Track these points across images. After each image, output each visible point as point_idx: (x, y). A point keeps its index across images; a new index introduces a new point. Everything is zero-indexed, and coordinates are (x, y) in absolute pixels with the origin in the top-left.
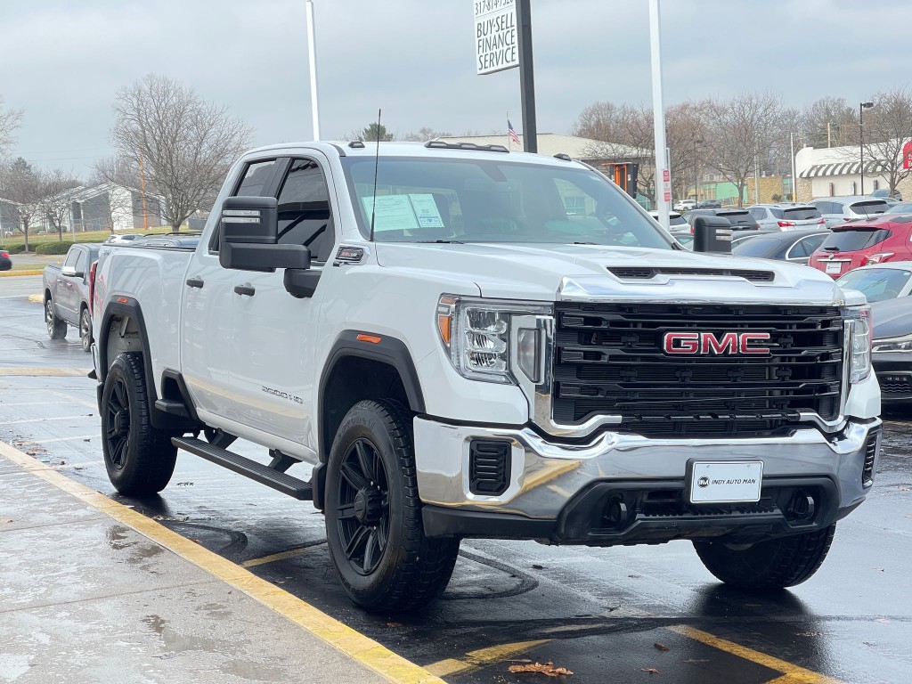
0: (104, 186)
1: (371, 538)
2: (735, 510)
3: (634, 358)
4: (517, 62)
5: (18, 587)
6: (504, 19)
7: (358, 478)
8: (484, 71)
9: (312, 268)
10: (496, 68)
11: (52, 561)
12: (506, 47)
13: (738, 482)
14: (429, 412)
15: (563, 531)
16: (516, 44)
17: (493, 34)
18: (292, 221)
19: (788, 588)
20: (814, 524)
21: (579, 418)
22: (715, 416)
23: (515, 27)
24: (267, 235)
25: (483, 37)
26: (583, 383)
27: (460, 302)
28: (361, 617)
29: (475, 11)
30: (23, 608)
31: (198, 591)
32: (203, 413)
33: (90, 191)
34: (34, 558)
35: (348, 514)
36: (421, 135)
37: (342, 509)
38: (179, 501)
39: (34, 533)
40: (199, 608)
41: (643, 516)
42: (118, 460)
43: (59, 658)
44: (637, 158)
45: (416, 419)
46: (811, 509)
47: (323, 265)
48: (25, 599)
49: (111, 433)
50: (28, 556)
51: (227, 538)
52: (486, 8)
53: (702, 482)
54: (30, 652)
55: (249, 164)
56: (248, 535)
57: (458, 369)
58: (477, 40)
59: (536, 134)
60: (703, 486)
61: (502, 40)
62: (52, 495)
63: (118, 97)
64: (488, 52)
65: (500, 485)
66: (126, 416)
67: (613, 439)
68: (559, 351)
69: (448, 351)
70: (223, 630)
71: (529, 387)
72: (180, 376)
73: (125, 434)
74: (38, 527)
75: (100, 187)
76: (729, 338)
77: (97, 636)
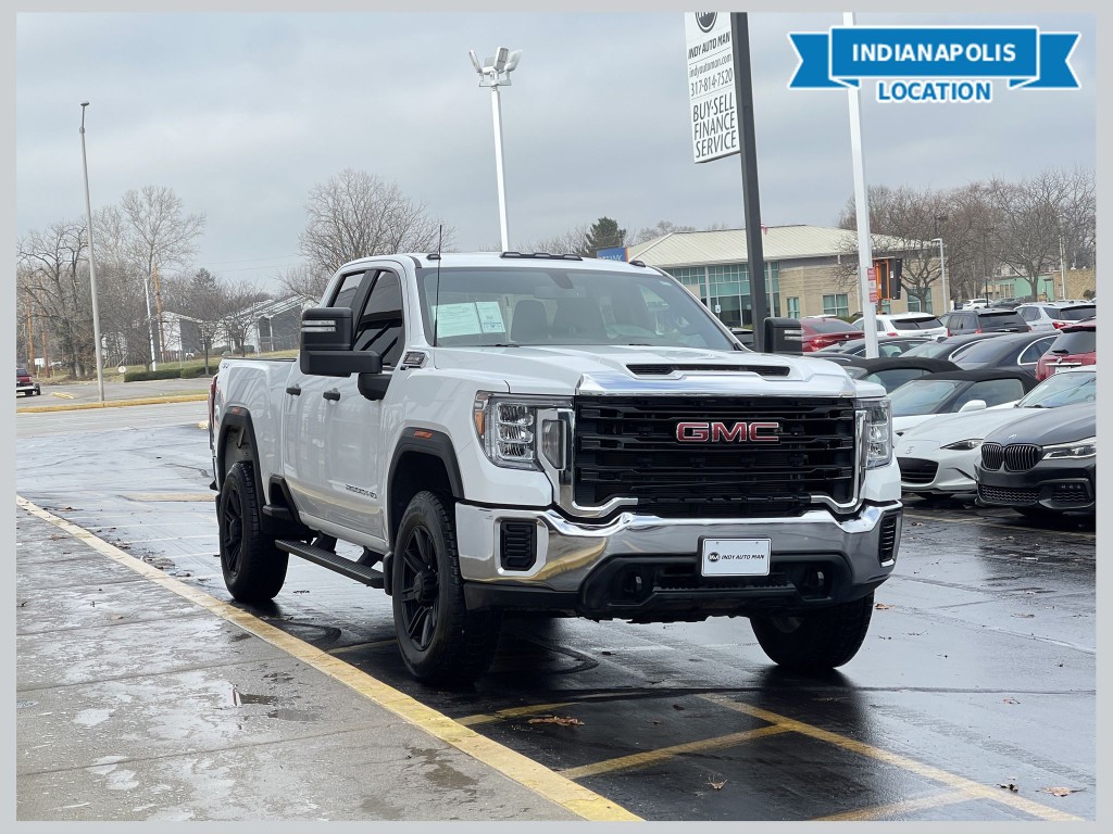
0: (294, 299)
1: (428, 617)
2: (749, 584)
3: (649, 446)
4: (738, 148)
5: (115, 665)
6: (723, 100)
7: (417, 563)
8: (702, 158)
9: (384, 372)
10: (715, 155)
11: (150, 646)
12: (725, 131)
13: (747, 557)
14: (467, 497)
15: (585, 602)
16: (736, 128)
17: (712, 116)
18: (380, 330)
19: (837, 668)
20: (829, 598)
21: (600, 500)
22: (728, 498)
23: (735, 109)
24: (343, 342)
25: (700, 120)
26: (602, 468)
27: (492, 397)
28: (417, 687)
29: (691, 92)
30: (115, 679)
31: (270, 664)
32: (305, 516)
33: (278, 305)
34: (135, 644)
35: (410, 597)
36: (659, 230)
37: (406, 593)
38: (290, 605)
39: (140, 626)
40: (266, 676)
41: (659, 589)
42: (233, 567)
43: (136, 711)
44: (904, 252)
45: (458, 505)
46: (821, 583)
47: (392, 370)
48: (117, 673)
49: (227, 541)
50: (128, 643)
51: (322, 633)
52: (703, 89)
53: (712, 557)
54: (111, 707)
55: (344, 276)
56: (343, 630)
57: (490, 458)
58: (694, 124)
59: (760, 228)
60: (713, 560)
61: (721, 124)
62: (165, 597)
63: (311, 196)
64: (706, 137)
65: (526, 561)
66: (239, 523)
67: (629, 518)
68: (578, 440)
69: (482, 442)
70: (280, 690)
71: (554, 474)
72: (284, 481)
73: (238, 542)
74: (145, 621)
75: (289, 300)
76: (739, 427)
77: (174, 696)
